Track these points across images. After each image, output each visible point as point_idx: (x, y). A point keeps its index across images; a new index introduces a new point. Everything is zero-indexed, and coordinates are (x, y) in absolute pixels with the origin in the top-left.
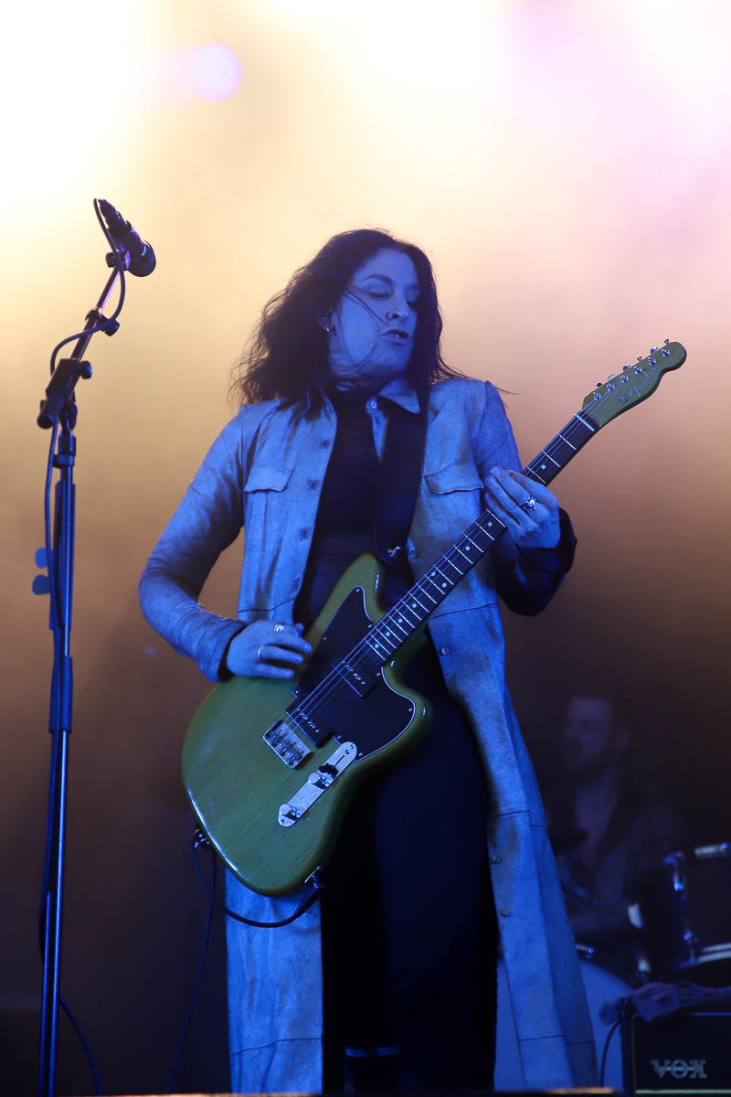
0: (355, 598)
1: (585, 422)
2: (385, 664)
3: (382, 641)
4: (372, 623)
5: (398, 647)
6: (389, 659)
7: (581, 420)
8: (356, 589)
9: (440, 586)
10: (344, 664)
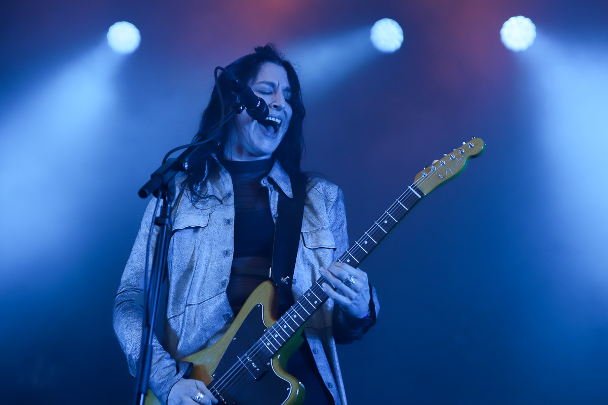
0: (257, 311)
1: (415, 192)
2: (273, 357)
3: (272, 340)
4: (267, 328)
5: (283, 345)
6: (276, 353)
7: (413, 190)
8: (258, 305)
9: (313, 303)
10: (246, 356)
